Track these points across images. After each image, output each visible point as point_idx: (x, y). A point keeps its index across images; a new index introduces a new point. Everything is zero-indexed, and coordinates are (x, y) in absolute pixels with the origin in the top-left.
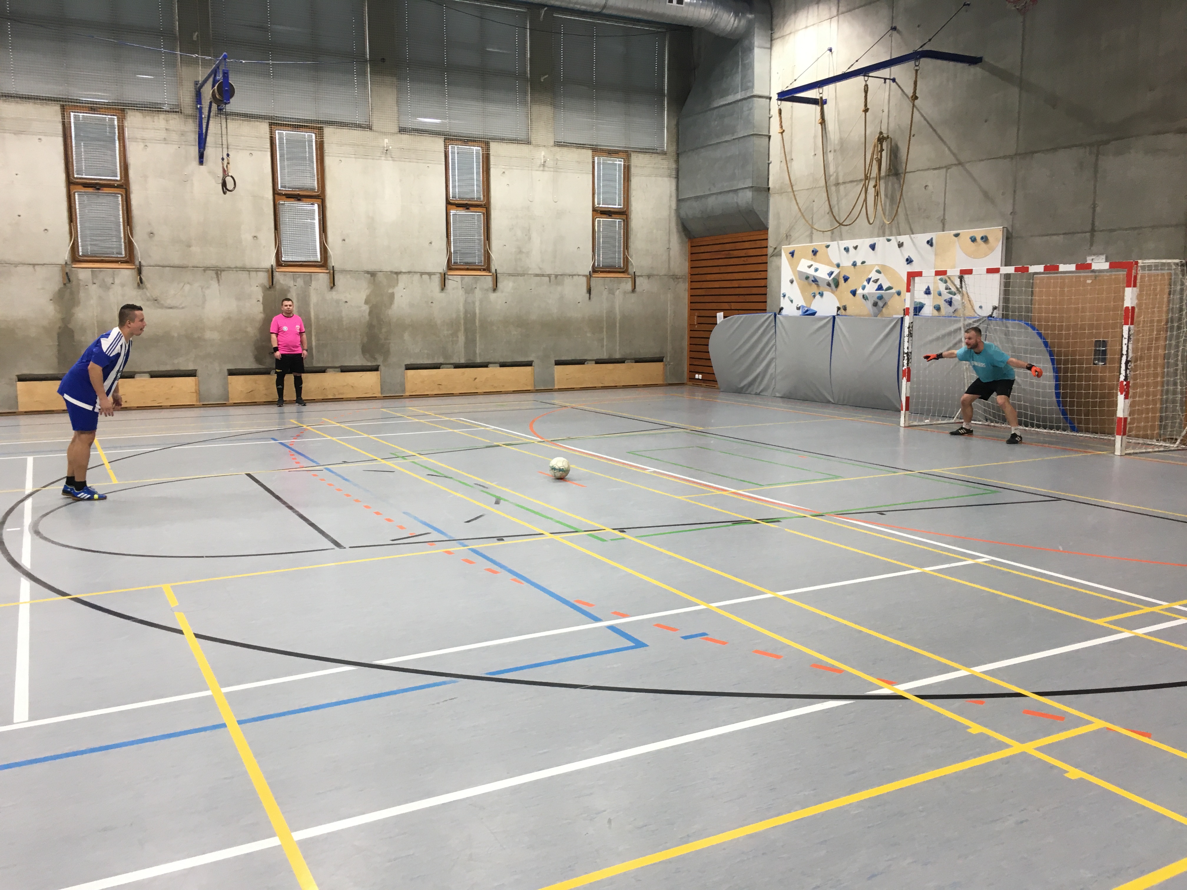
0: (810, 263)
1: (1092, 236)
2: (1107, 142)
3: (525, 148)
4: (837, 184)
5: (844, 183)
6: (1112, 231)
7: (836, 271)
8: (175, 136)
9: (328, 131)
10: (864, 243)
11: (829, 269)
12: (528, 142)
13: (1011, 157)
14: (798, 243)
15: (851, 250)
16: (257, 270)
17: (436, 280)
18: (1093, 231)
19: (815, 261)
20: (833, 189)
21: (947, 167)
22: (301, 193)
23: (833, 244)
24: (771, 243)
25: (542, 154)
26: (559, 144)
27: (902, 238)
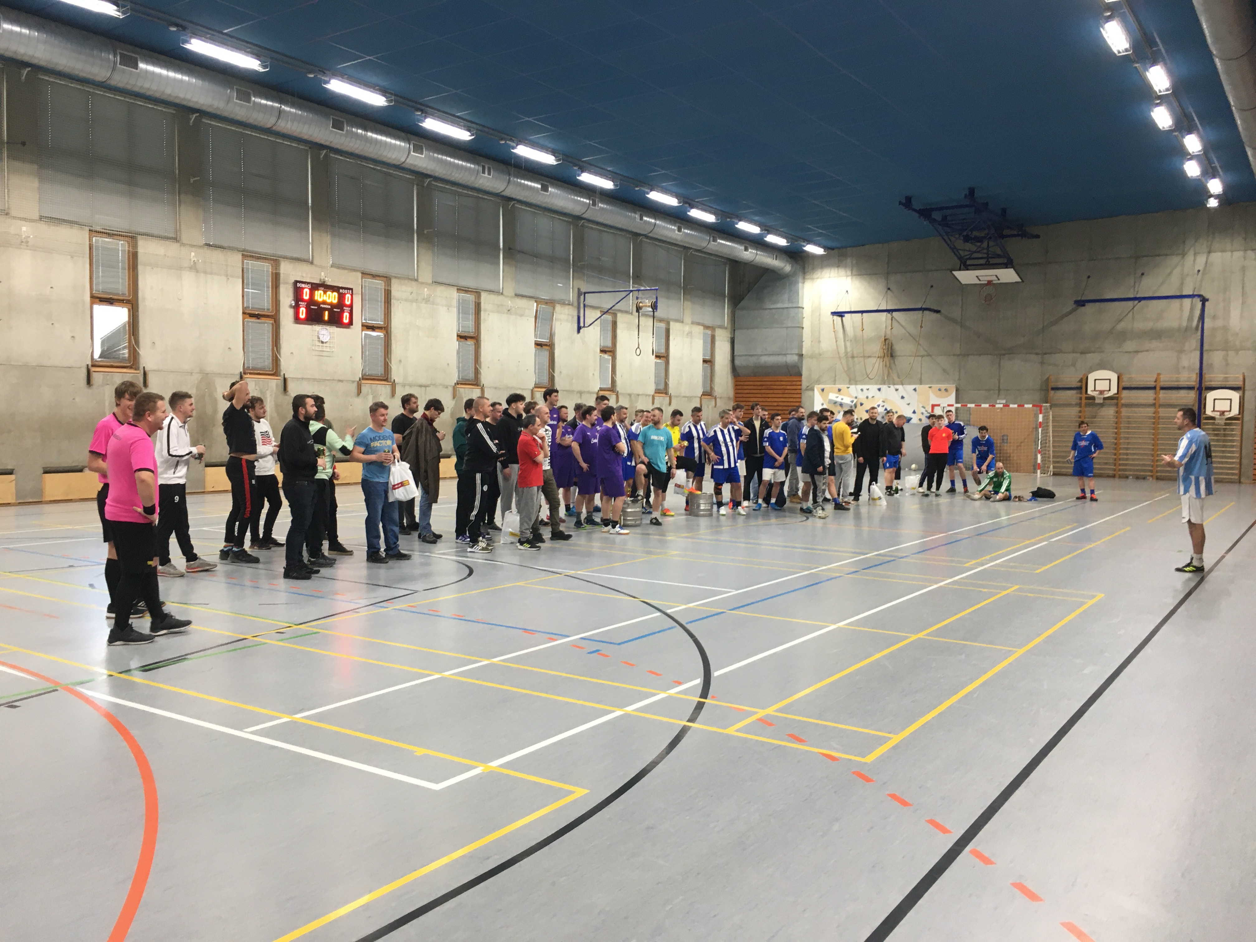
0: (837, 395)
1: (999, 392)
2: (1004, 355)
3: (681, 324)
4: (853, 357)
5: (857, 357)
6: (1008, 390)
7: (855, 401)
8: (570, 317)
9: (619, 315)
10: (874, 388)
11: (852, 399)
12: (682, 322)
13: (958, 355)
14: (826, 384)
15: (865, 390)
16: (593, 393)
17: (651, 398)
18: (999, 390)
19: (840, 394)
20: (850, 359)
21: (922, 356)
22: (606, 349)
23: (853, 387)
24: (804, 384)
25: (687, 328)
26: (693, 323)
27: (897, 387)
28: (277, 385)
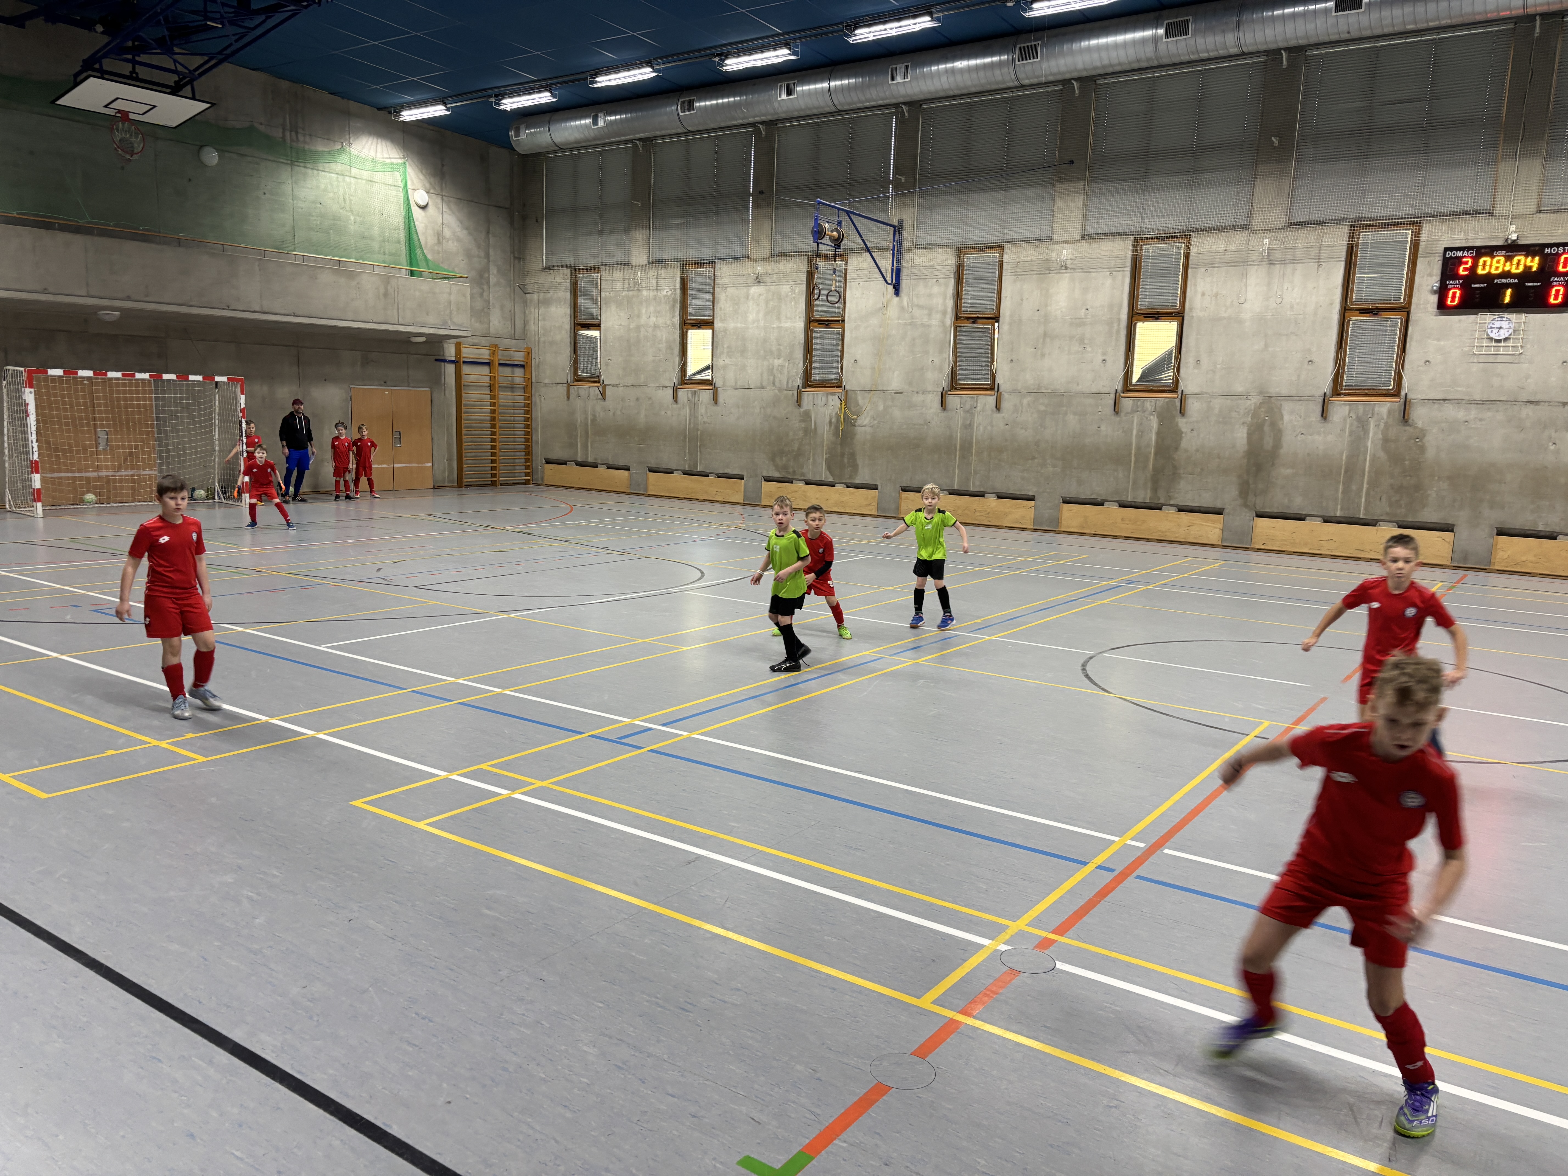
28: (1390, 412)
